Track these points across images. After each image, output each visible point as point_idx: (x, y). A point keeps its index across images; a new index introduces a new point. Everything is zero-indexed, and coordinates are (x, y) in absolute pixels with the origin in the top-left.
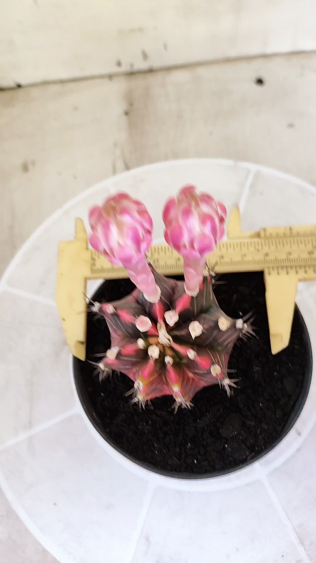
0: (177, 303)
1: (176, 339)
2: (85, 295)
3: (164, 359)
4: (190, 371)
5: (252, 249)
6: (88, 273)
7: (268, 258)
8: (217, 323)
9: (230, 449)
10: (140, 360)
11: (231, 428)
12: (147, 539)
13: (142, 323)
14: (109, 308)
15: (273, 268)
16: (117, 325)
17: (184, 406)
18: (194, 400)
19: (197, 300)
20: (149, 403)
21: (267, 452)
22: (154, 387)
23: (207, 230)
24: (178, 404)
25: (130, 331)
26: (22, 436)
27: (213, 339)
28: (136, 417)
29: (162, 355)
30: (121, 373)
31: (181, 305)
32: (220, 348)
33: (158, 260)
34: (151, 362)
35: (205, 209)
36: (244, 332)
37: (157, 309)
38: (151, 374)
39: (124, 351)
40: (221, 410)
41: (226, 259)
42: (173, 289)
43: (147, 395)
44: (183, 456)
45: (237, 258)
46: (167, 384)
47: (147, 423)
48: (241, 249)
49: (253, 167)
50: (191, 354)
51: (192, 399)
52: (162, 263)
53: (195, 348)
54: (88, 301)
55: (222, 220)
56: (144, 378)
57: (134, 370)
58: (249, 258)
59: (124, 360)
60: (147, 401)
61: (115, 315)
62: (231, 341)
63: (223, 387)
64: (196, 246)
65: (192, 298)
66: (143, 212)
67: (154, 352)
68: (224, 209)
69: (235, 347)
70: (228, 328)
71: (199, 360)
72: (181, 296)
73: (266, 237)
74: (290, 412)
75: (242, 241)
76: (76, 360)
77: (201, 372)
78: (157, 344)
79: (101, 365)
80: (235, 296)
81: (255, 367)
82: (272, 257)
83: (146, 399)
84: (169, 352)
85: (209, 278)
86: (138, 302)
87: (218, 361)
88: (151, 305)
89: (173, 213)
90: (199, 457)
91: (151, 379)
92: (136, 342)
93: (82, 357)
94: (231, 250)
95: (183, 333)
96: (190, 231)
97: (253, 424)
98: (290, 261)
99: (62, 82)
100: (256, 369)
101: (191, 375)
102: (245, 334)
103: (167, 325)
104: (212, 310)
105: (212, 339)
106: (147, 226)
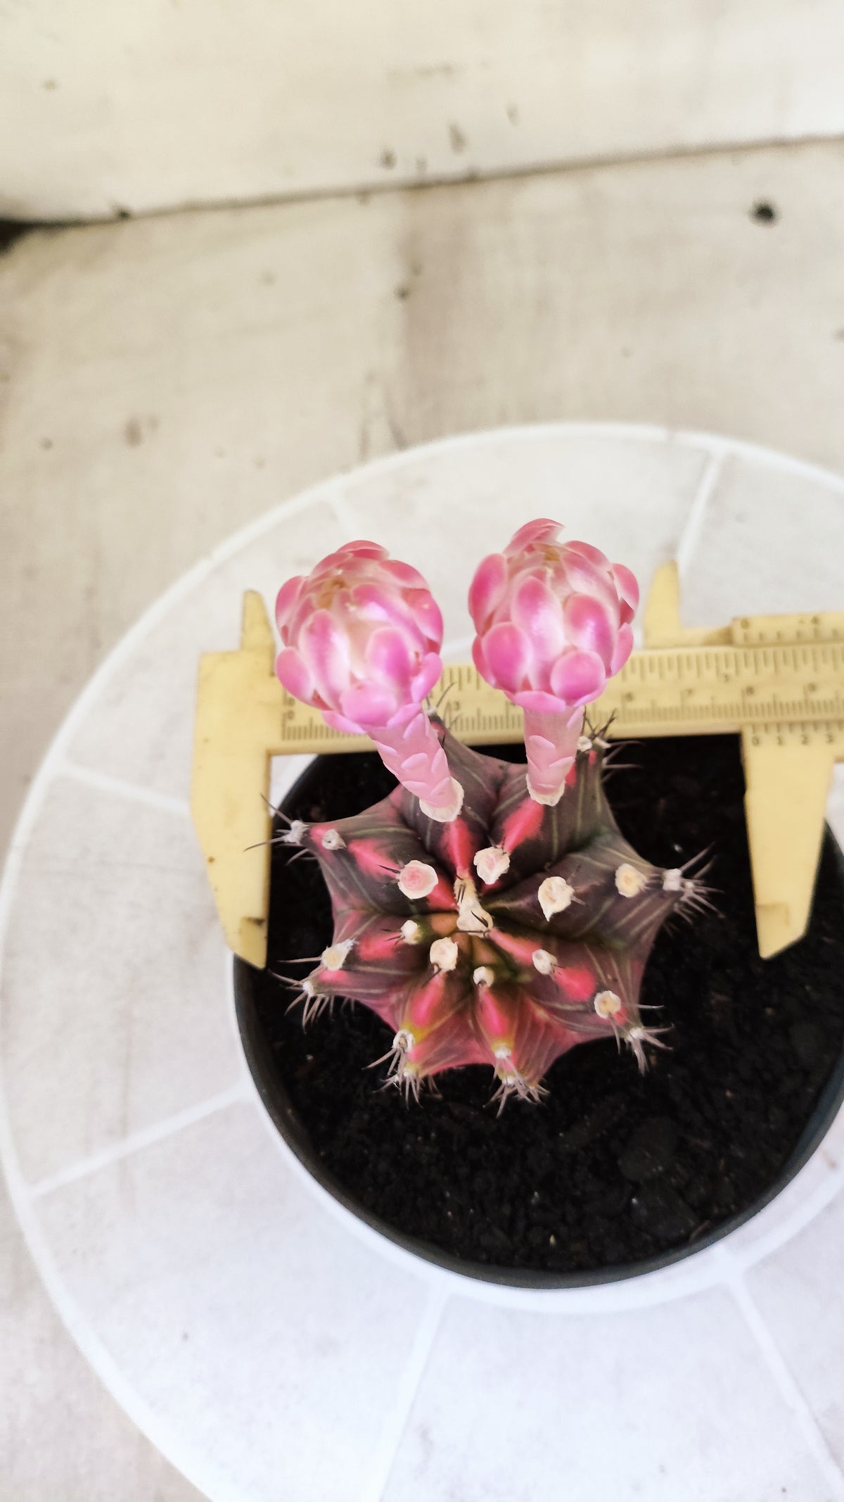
0: (506, 825)
1: (504, 921)
2: (266, 799)
3: (472, 973)
4: (538, 1003)
5: (710, 674)
6: (275, 740)
7: (753, 700)
8: (612, 876)
9: (644, 1212)
10: (406, 973)
11: (647, 1154)
12: (424, 1434)
13: (413, 876)
14: (329, 837)
15: (766, 727)
16: (347, 879)
17: (522, 1095)
18: (552, 1079)
19: (559, 814)
20: (432, 1084)
21: (745, 1221)
22: (442, 1045)
23: (586, 641)
24: (507, 1092)
25: (384, 897)
26: (103, 1158)
27: (601, 921)
28: (398, 1123)
29: (467, 962)
30: (357, 1004)
31: (517, 830)
32: (619, 944)
33: (458, 704)
34: (438, 980)
35: (580, 585)
36: (684, 899)
37: (455, 841)
38: (436, 1012)
39: (367, 952)
40: (623, 1107)
41: (640, 704)
42: (498, 785)
43: (427, 1064)
44: (521, 1225)
45: (669, 700)
46: (479, 1037)
47: (426, 1136)
48: (680, 674)
49: (719, 446)
50: (543, 961)
51: (546, 1076)
52: (468, 711)
53: (554, 944)
54: (272, 812)
55: (626, 613)
56: (417, 1023)
57: (393, 999)
58: (701, 699)
59: (364, 973)
60: (426, 1079)
61: (343, 854)
62: (651, 924)
63: (626, 1048)
64: (556, 684)
65: (547, 808)
66: (417, 595)
67: (445, 955)
68: (631, 585)
69: (661, 937)
70: (641, 891)
71: (564, 977)
72: (516, 806)
73: (748, 644)
74: (808, 1115)
75: (684, 652)
76: (243, 969)
77: (568, 1008)
78: (454, 933)
79: (308, 986)
80: (662, 803)
81: (713, 993)
82: (762, 697)
83: (422, 1075)
84: (484, 955)
85: (592, 754)
86: (403, 820)
87: (615, 980)
88: (440, 828)
89: (495, 599)
90: (563, 1230)
91: (438, 1024)
92: (398, 928)
93: (258, 960)
94: (652, 678)
95: (522, 903)
96: (540, 643)
97: (706, 1144)
98: (813, 707)
99: (235, 206)
100: (717, 998)
101: (541, 1014)
102: (686, 905)
103: (479, 883)
104: (599, 842)
105: (596, 918)
106: (429, 633)
